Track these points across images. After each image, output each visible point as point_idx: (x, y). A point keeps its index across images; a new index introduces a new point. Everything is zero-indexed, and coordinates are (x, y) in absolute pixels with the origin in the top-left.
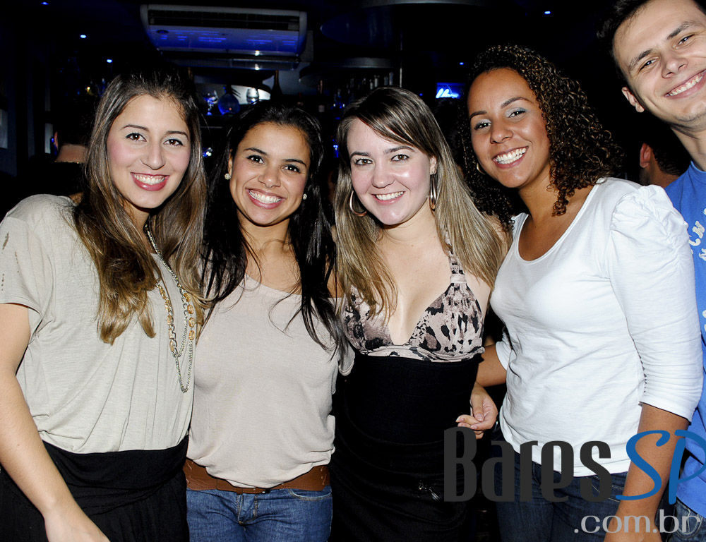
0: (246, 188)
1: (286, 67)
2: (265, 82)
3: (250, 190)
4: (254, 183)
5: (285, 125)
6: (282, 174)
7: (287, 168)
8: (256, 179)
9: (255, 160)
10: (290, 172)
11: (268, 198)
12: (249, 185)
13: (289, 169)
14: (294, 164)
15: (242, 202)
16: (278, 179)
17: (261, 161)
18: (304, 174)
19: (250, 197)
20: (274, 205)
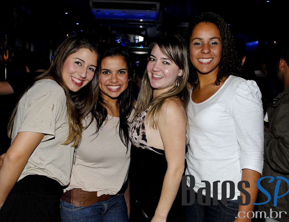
0: (105, 85)
1: (151, 26)
2: (142, 33)
3: (107, 85)
4: (108, 83)
5: (114, 56)
6: (118, 76)
7: (119, 73)
8: (109, 81)
9: (106, 73)
10: (121, 74)
11: (115, 87)
12: (106, 84)
13: (120, 73)
14: (122, 71)
15: (105, 91)
16: (117, 79)
17: (108, 73)
18: (127, 73)
19: (108, 88)
20: (118, 89)
